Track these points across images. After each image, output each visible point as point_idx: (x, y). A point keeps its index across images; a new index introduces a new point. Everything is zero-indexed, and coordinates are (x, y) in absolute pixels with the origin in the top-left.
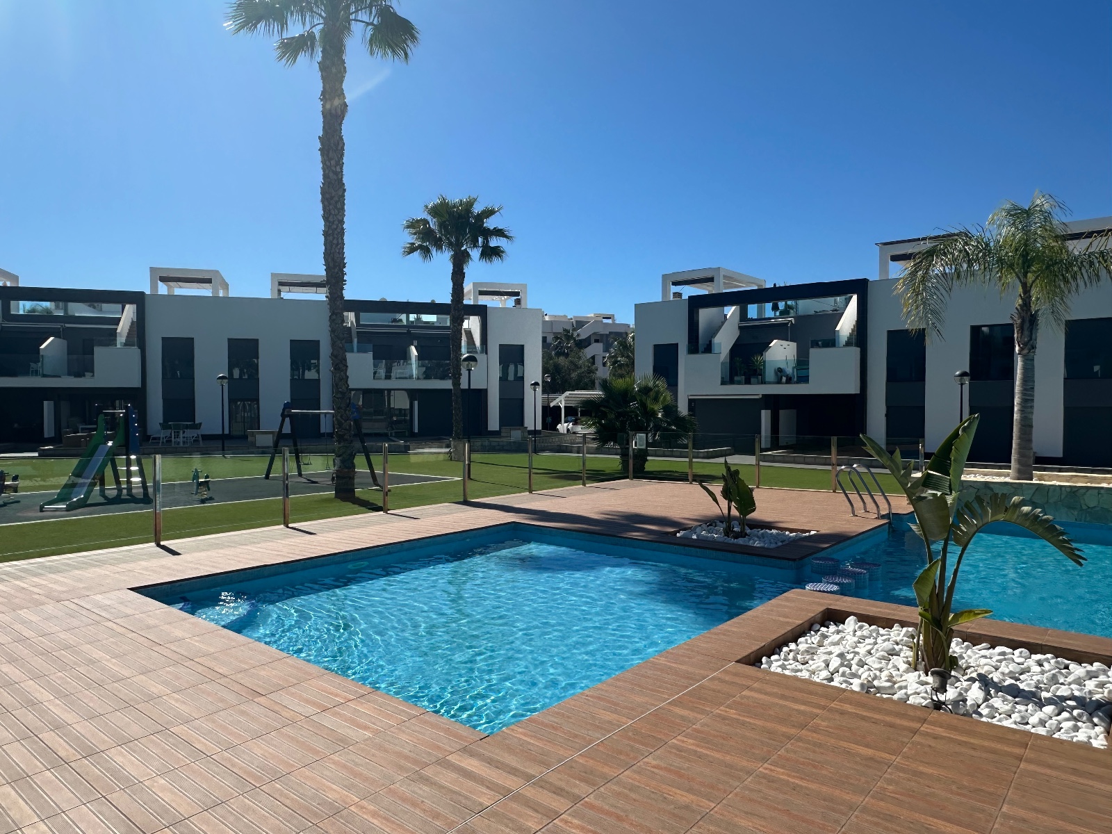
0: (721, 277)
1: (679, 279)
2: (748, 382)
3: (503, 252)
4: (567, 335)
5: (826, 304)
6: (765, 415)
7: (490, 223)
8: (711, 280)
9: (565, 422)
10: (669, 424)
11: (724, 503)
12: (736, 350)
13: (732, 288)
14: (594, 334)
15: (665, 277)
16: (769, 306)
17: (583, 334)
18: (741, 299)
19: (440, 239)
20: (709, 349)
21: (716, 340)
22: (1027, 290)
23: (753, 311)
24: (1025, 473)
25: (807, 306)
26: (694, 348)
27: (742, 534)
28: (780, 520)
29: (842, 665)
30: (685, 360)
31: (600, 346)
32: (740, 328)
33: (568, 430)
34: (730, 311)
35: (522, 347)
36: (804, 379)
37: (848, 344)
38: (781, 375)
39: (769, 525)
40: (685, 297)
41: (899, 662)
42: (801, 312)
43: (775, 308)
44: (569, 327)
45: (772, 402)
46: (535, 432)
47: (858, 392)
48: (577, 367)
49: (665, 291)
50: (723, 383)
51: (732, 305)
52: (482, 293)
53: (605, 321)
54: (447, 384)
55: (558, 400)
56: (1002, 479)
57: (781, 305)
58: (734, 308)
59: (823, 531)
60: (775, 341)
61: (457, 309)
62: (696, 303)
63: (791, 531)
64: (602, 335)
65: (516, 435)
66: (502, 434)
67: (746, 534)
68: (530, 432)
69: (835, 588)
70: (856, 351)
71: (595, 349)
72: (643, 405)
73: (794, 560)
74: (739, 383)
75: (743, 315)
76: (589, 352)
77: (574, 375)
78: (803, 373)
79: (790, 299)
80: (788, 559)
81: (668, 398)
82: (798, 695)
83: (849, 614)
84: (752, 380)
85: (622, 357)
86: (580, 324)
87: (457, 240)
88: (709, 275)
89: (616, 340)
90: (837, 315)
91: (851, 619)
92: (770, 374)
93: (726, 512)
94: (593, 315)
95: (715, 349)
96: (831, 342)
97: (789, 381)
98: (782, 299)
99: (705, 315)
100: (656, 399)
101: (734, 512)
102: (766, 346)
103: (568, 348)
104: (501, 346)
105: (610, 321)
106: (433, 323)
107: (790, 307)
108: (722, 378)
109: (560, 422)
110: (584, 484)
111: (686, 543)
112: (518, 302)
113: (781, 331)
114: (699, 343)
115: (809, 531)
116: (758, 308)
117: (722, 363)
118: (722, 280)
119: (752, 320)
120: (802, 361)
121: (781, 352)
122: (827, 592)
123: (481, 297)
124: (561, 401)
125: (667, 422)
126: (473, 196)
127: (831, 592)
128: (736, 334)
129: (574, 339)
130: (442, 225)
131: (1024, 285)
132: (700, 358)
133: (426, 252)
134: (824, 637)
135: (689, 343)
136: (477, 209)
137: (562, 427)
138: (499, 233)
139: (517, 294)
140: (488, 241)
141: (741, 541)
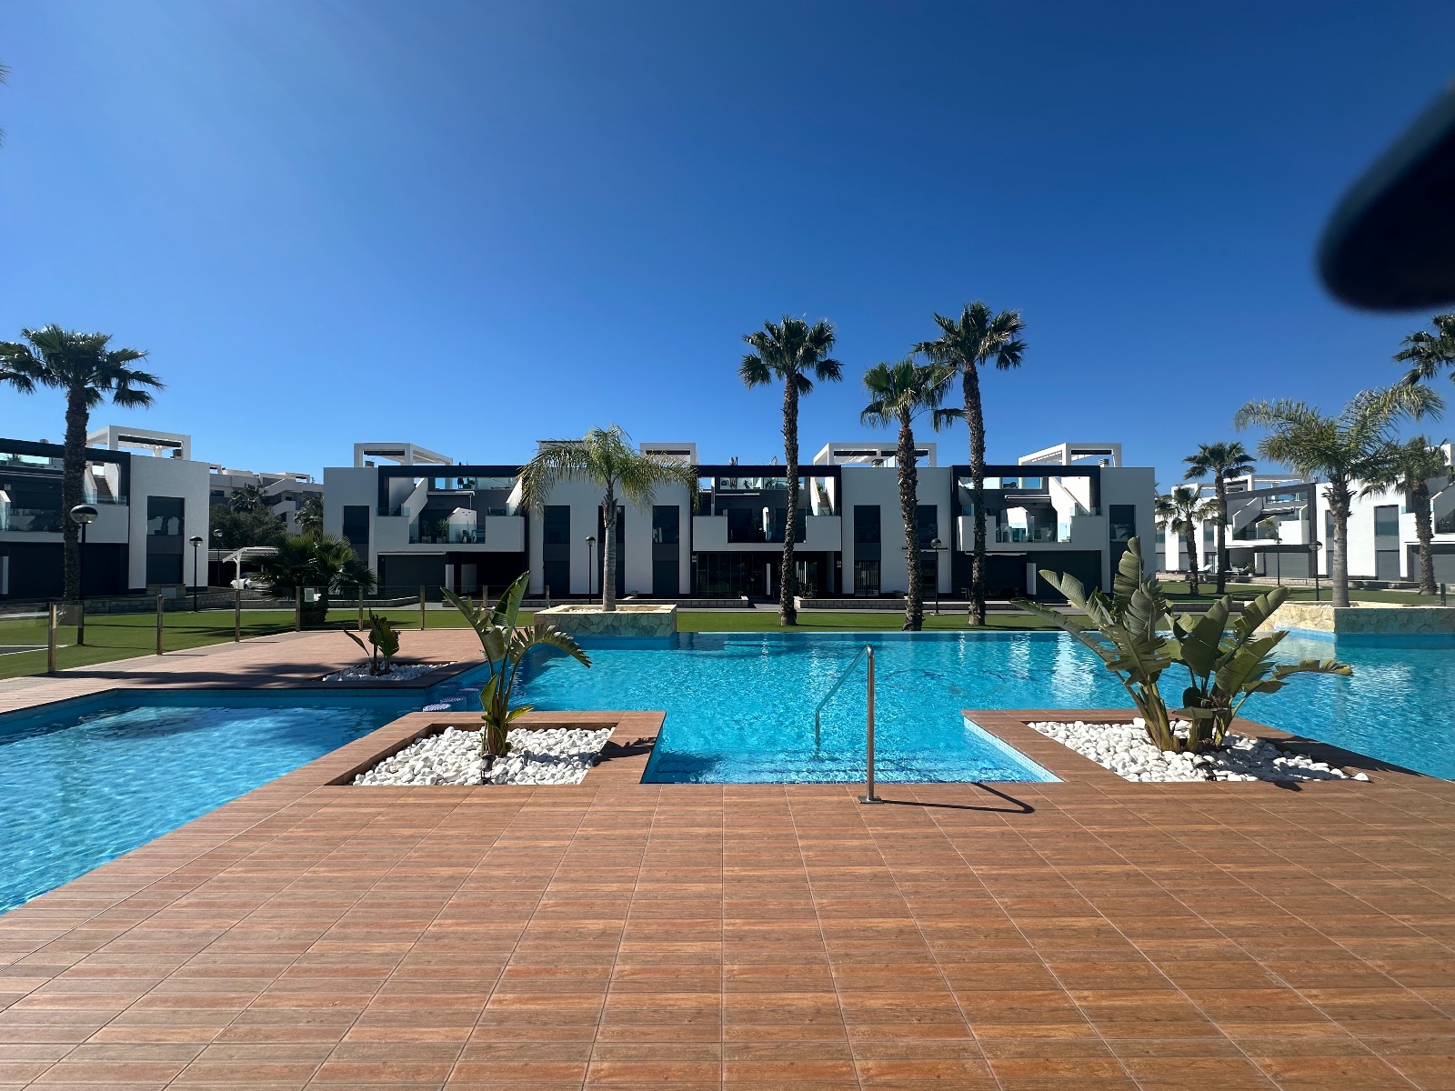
0: (412, 452)
1: (371, 449)
2: (434, 541)
3: (148, 398)
4: (252, 491)
5: (500, 482)
6: (449, 569)
7: (130, 366)
8: (401, 453)
9: (241, 578)
10: (351, 578)
11: (370, 647)
12: (423, 515)
13: (422, 462)
14: (286, 491)
15: (357, 446)
16: (455, 480)
17: (272, 491)
18: (431, 473)
19: (48, 371)
20: (398, 512)
21: (406, 505)
22: (611, 486)
23: (440, 483)
24: (611, 607)
25: (484, 483)
26: (384, 509)
27: (387, 671)
28: (428, 656)
29: (424, 766)
30: (375, 522)
31: (293, 503)
32: (428, 496)
33: (245, 586)
34: (419, 481)
35: (182, 500)
36: (481, 540)
37: (516, 514)
38: (465, 537)
39: (416, 662)
40: (376, 466)
41: (471, 755)
42: (480, 487)
43: (460, 482)
44: (255, 484)
45: (455, 558)
46: (195, 589)
47: (523, 550)
48: (262, 523)
49: (357, 458)
50: (412, 541)
51: (421, 476)
52: (122, 438)
53: (298, 480)
54: (58, 538)
55: (232, 556)
56: (596, 612)
57: (465, 481)
58: (422, 479)
59: (459, 662)
60: (458, 509)
61: (76, 452)
62: (385, 472)
63: (434, 664)
64: (294, 494)
65: (169, 592)
66: (149, 593)
67: (391, 671)
68: (189, 589)
69: (448, 706)
70: (521, 520)
71: (286, 506)
72: (323, 562)
73: (424, 688)
74: (427, 542)
75: (431, 486)
76: (278, 510)
77: (258, 531)
78: (481, 535)
79: (471, 476)
80: (420, 688)
81: (351, 554)
82: (371, 800)
83: (447, 726)
84: (438, 540)
85: (315, 515)
86: (268, 481)
87: (76, 376)
88: (399, 449)
89: (311, 501)
90: (508, 492)
91: (449, 731)
92: (452, 537)
93: (372, 655)
94: (284, 474)
95: (405, 512)
96: (502, 511)
97: (469, 541)
98: (465, 476)
99: (395, 483)
100: (337, 557)
101: (380, 653)
102: (450, 513)
103: (252, 504)
104: (150, 498)
105: (305, 481)
106: (43, 466)
107: (472, 482)
108: (411, 538)
109: (233, 577)
110: (237, 640)
111: (332, 686)
112: (178, 453)
113: (463, 502)
114: (388, 507)
115: (449, 662)
116: (446, 481)
117: (411, 526)
118: (412, 455)
119: (439, 490)
120: (481, 526)
121: (462, 518)
122: (436, 711)
123: (121, 443)
124: (237, 556)
125: (348, 576)
126: (104, 333)
127: (443, 710)
128: (425, 501)
129: (260, 495)
130: (49, 357)
131: (609, 482)
132: (390, 520)
133: (25, 383)
134: (424, 745)
135: (379, 506)
136: (111, 348)
137: (238, 583)
138: (145, 378)
139: (179, 445)
140: (125, 385)
141: (383, 678)
